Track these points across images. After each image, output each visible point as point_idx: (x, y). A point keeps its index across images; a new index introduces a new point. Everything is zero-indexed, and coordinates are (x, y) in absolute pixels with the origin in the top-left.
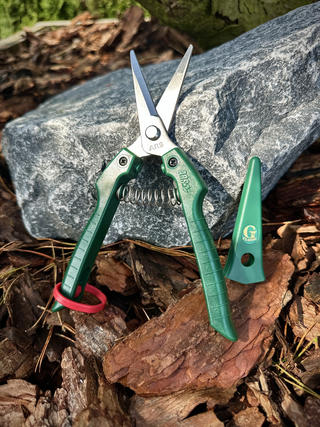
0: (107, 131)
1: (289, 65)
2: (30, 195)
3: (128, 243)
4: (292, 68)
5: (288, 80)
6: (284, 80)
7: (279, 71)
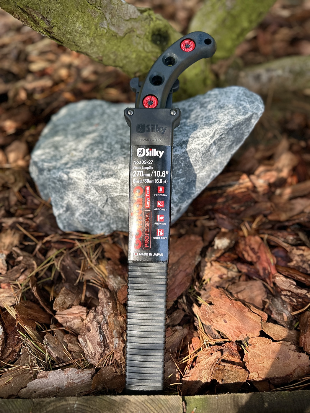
0: (109, 184)
1: (200, 151)
2: (64, 211)
3: (119, 235)
4: (202, 152)
5: (200, 158)
6: (198, 158)
7: (195, 154)
